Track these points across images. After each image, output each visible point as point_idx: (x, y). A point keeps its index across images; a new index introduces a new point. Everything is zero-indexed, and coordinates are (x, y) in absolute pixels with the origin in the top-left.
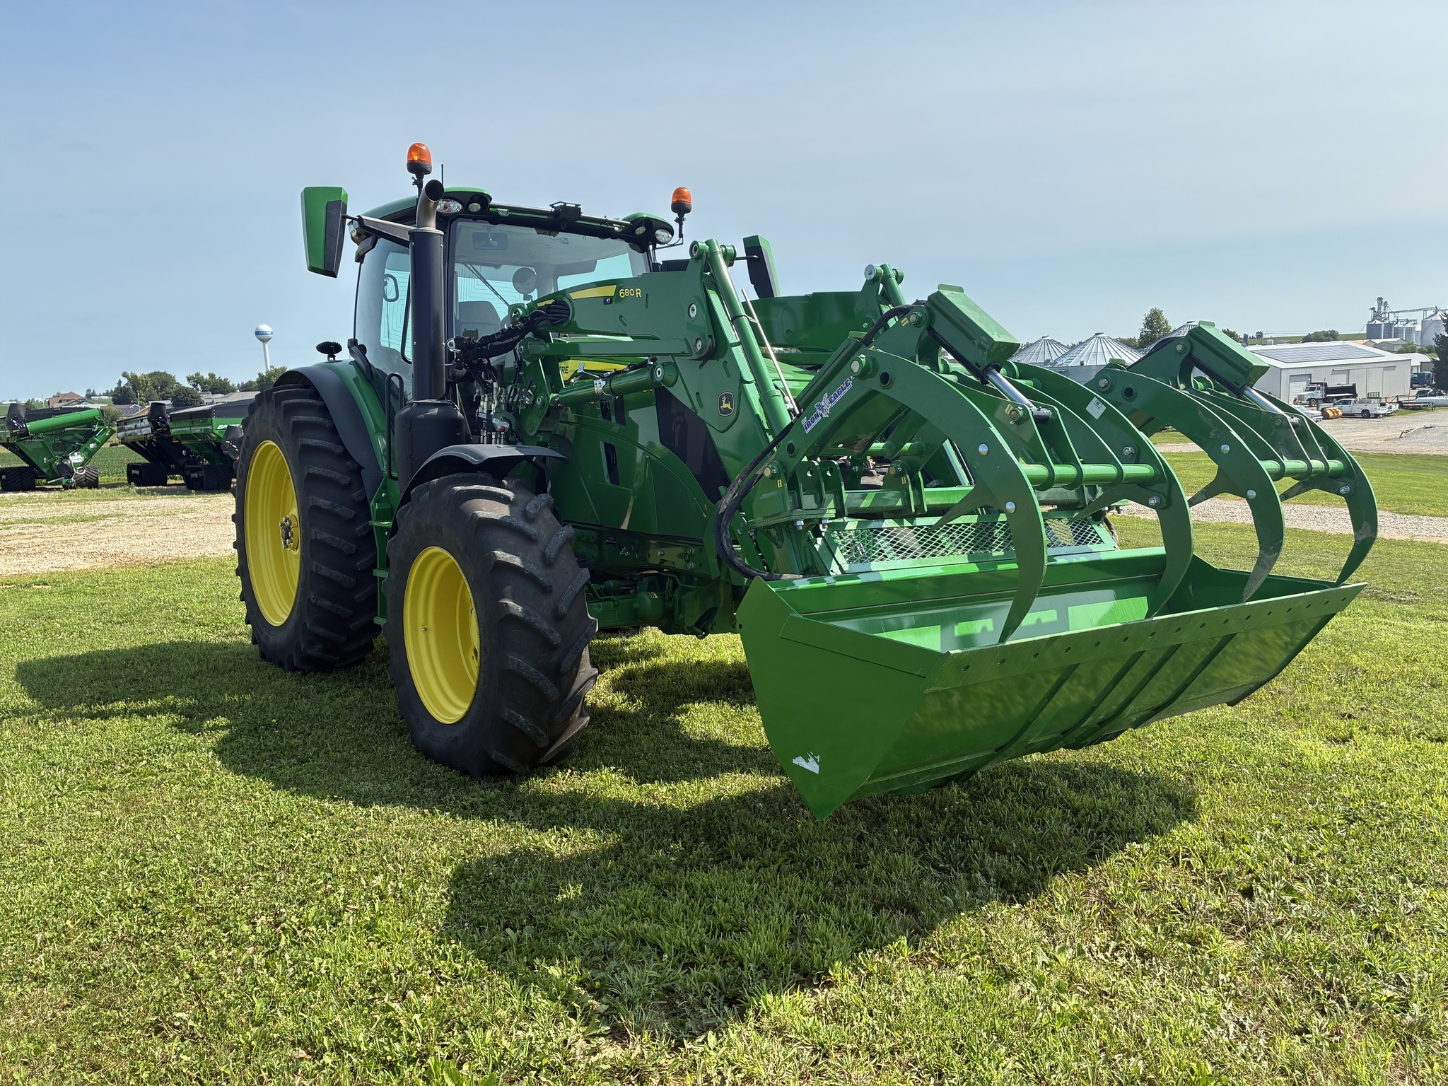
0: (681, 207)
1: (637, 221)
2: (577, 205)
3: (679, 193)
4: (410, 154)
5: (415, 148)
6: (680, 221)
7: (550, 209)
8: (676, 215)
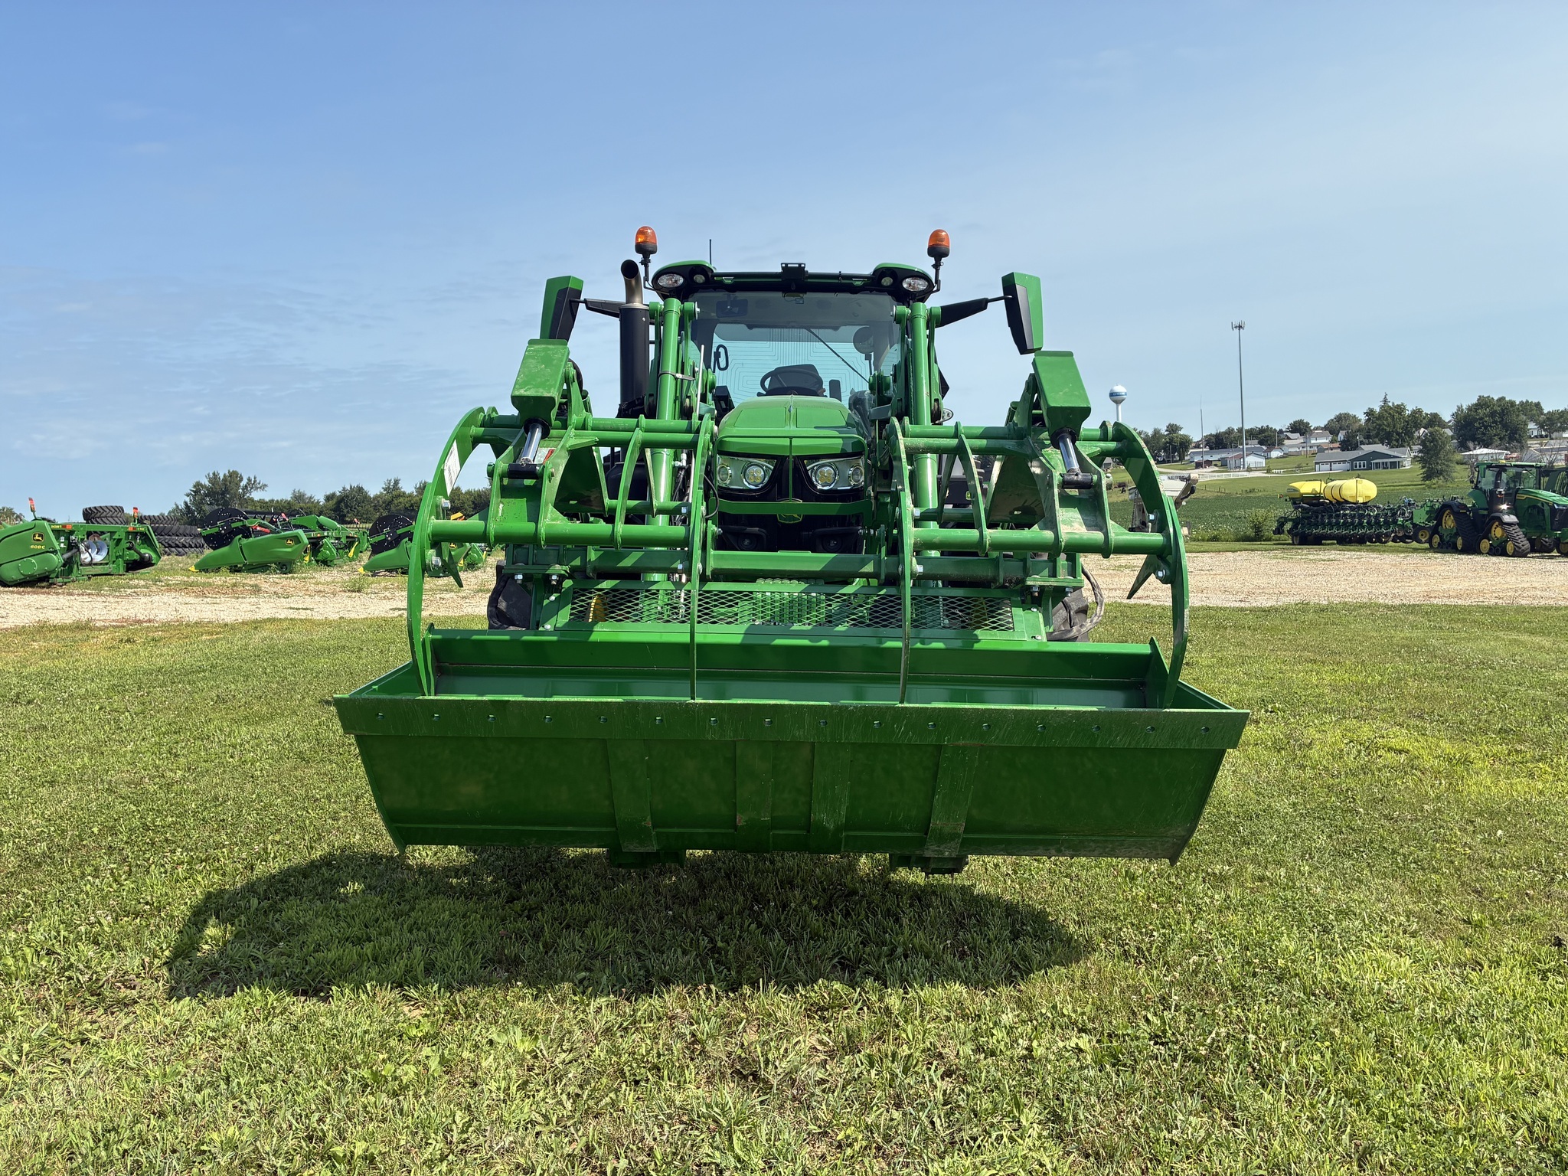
0: (938, 251)
1: (881, 272)
2: (800, 265)
3: (936, 236)
4: (637, 238)
5: (641, 232)
6: (937, 266)
7: (780, 270)
8: (932, 261)
